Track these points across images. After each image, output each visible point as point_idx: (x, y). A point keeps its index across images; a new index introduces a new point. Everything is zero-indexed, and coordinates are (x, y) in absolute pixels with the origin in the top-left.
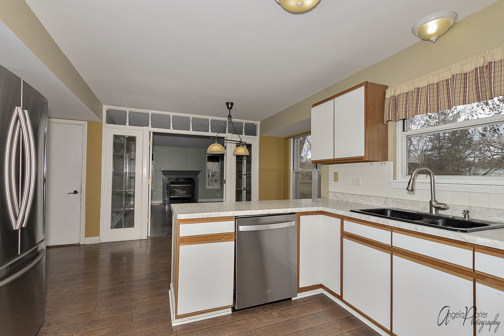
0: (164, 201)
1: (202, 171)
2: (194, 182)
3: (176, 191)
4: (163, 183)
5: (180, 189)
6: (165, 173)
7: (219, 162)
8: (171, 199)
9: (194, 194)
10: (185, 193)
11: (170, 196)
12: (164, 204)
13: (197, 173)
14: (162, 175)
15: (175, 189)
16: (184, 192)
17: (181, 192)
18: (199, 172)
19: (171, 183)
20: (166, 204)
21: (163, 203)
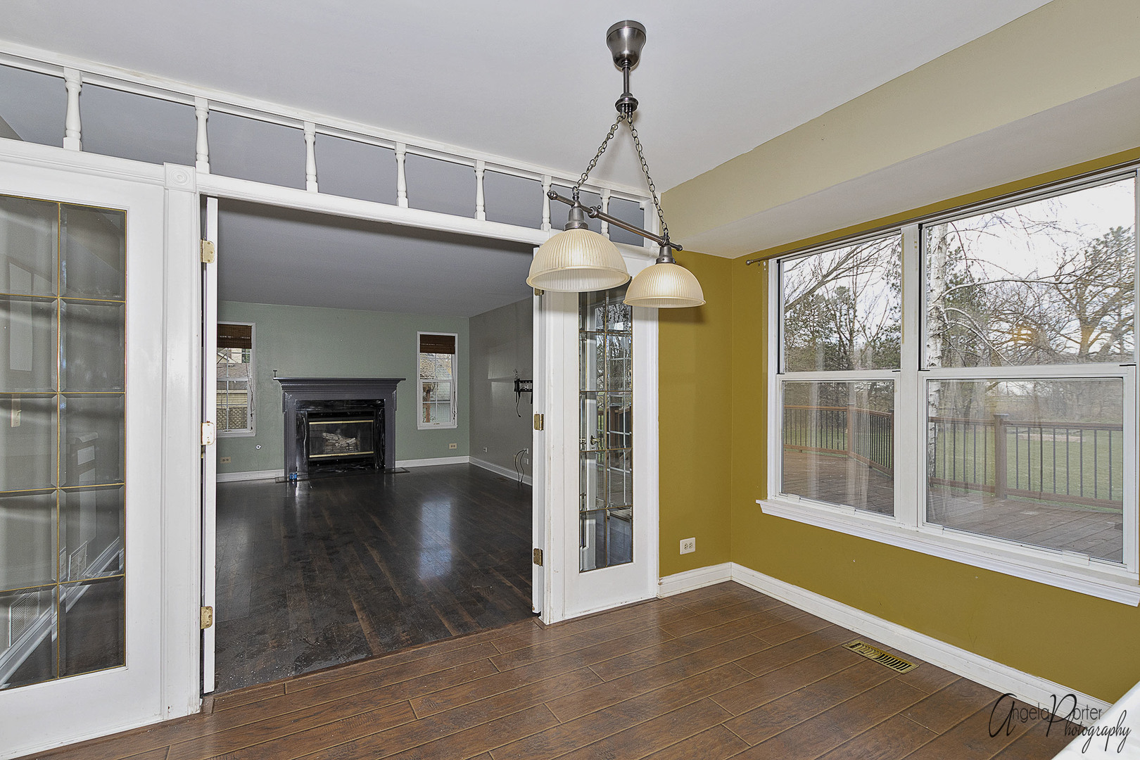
0: (291, 471)
1: (405, 379)
2: (383, 411)
3: (327, 440)
4: (285, 415)
5: (339, 431)
6: (291, 384)
7: (454, 353)
8: (312, 464)
9: (383, 446)
10: (356, 444)
11: (308, 454)
12: (291, 480)
13: (392, 383)
14: (282, 392)
15: (324, 434)
16: (353, 440)
17: (344, 442)
18: (398, 380)
19: (312, 416)
20: (296, 480)
21: (286, 478)
